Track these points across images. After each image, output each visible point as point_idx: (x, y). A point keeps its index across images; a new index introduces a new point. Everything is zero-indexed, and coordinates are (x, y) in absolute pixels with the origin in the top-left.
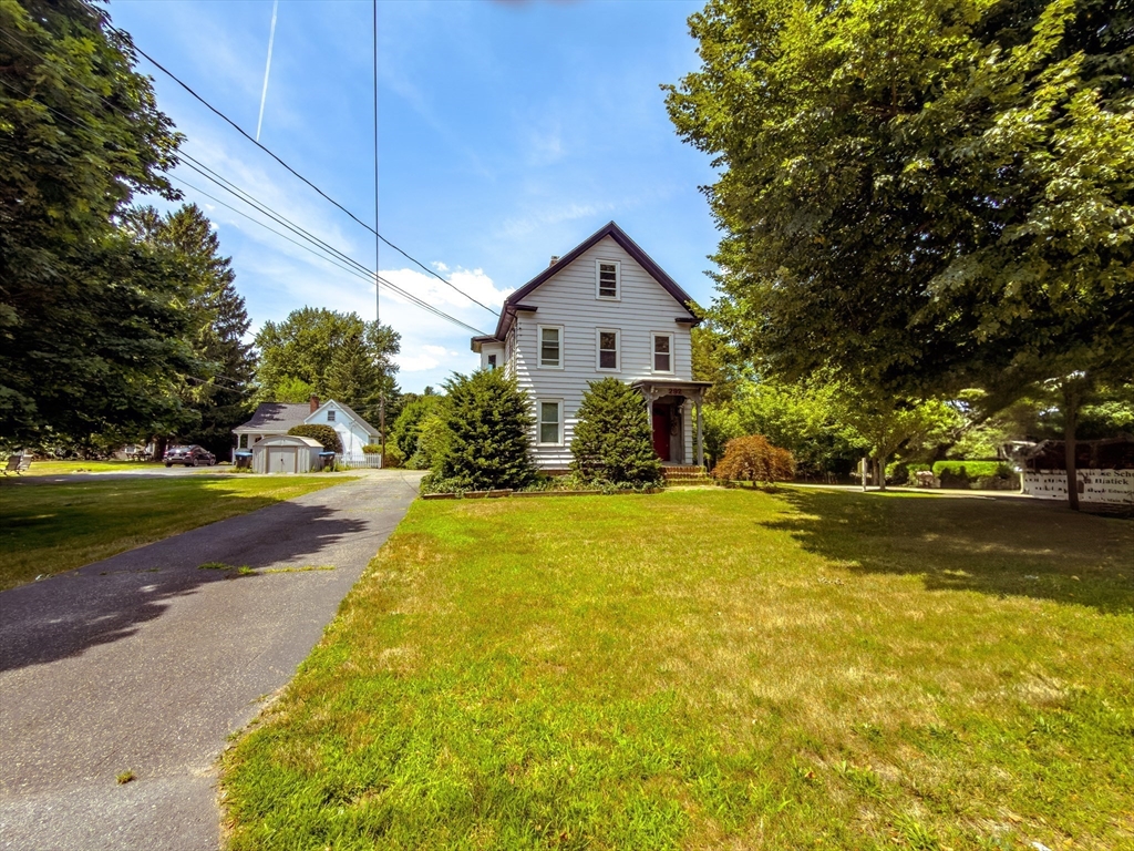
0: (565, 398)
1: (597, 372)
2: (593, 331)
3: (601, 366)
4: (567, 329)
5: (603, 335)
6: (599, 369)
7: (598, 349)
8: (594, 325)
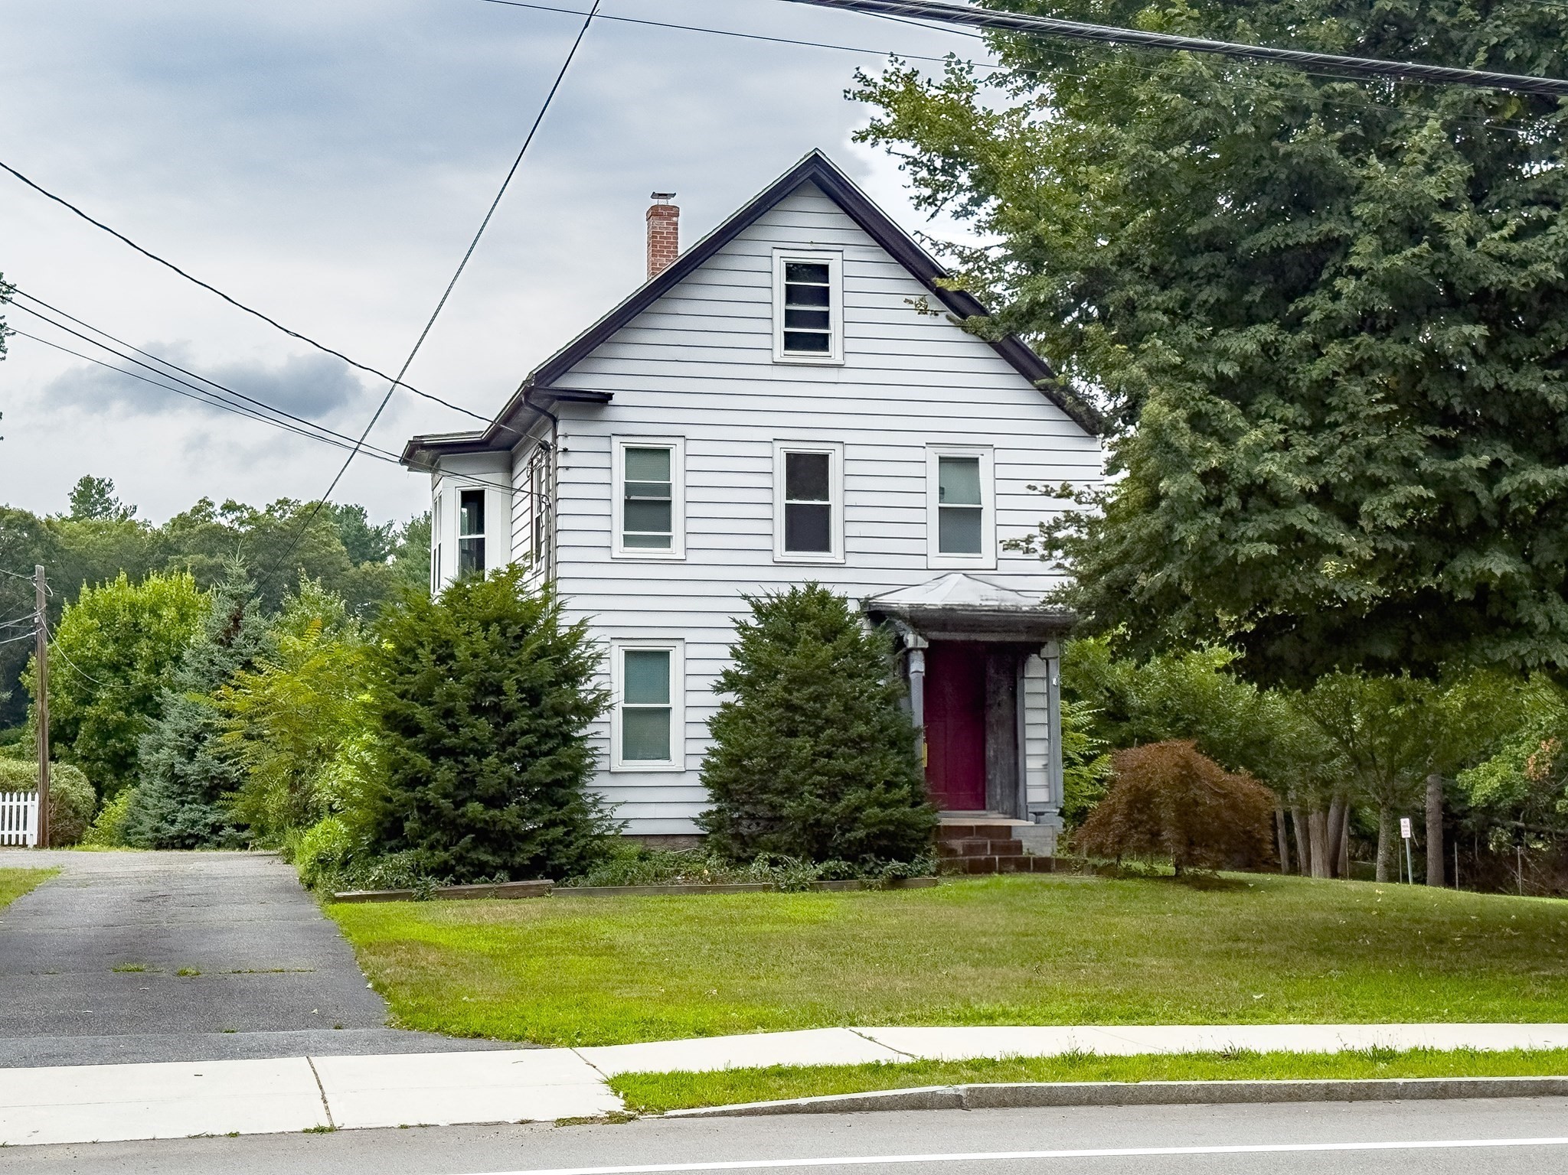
0: (689, 636)
1: (779, 564)
2: (765, 450)
3: (789, 547)
4: (693, 447)
5: (794, 461)
6: (782, 554)
7: (781, 500)
8: (769, 434)
